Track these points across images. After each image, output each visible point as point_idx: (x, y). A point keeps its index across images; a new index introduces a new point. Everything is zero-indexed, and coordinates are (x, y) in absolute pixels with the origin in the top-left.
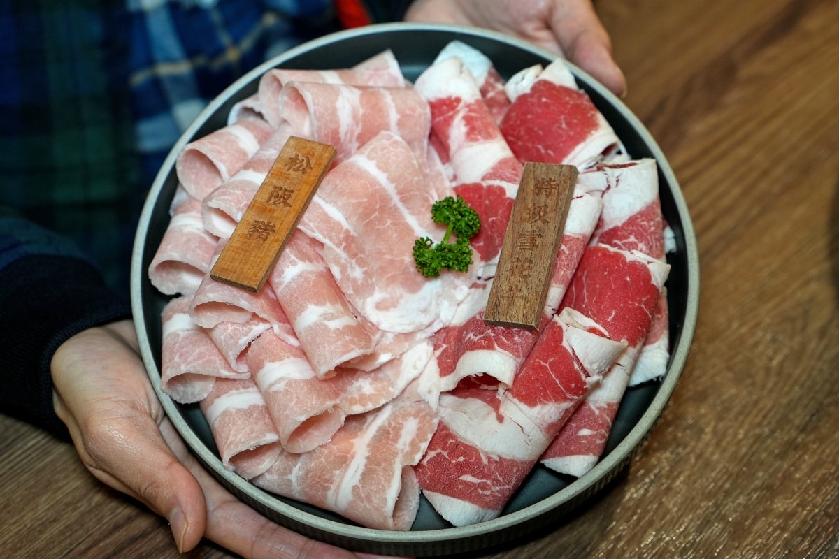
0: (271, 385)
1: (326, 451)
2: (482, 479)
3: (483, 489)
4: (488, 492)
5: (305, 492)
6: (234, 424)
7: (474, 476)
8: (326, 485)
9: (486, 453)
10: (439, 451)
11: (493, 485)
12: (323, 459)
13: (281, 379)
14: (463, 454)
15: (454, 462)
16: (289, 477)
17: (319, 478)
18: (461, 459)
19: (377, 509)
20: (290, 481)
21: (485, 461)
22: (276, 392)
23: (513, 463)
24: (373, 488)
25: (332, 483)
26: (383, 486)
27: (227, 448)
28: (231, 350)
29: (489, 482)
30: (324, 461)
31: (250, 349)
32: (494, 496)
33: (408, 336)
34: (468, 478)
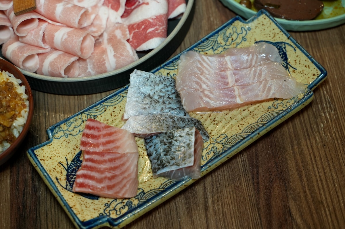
0: (62, 39)
1: (95, 54)
2: (154, 27)
3: (157, 30)
4: (159, 31)
5: (97, 72)
6: (57, 62)
7: (151, 28)
8: (103, 63)
9: (150, 18)
10: (133, 32)
11: (159, 27)
12: (96, 57)
13: (64, 35)
14: (143, 25)
15: (141, 30)
16: (88, 71)
17: (99, 62)
18: (143, 27)
19: (127, 56)
20: (89, 72)
21: (151, 21)
22: (65, 39)
23: (161, 16)
24: (121, 51)
25: (105, 61)
26: (124, 48)
27: (60, 69)
28: (38, 39)
29: (157, 27)
30: (97, 57)
31: (45, 35)
32: (162, 31)
33: (95, 6)
34: (150, 30)
